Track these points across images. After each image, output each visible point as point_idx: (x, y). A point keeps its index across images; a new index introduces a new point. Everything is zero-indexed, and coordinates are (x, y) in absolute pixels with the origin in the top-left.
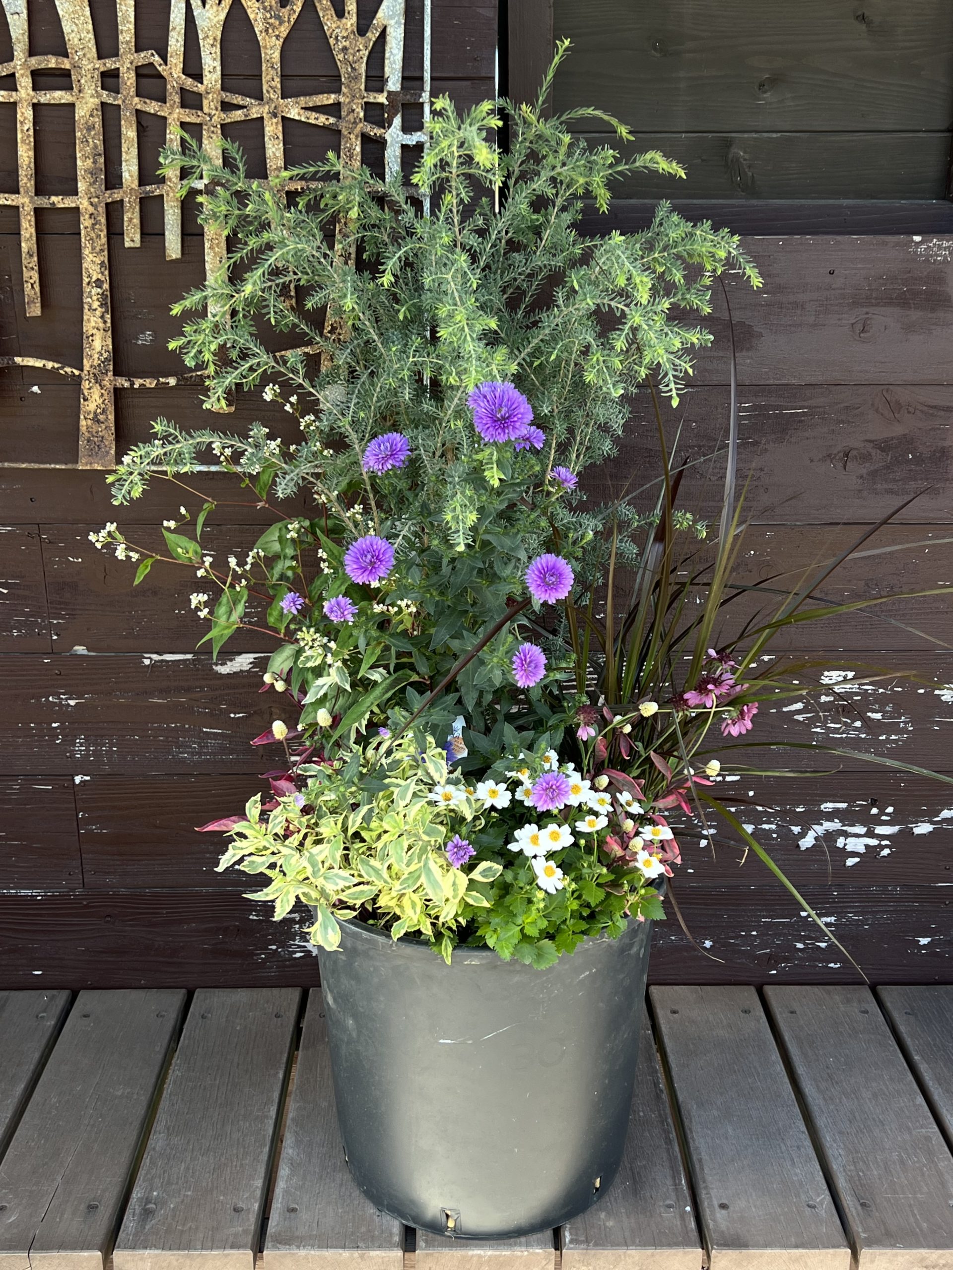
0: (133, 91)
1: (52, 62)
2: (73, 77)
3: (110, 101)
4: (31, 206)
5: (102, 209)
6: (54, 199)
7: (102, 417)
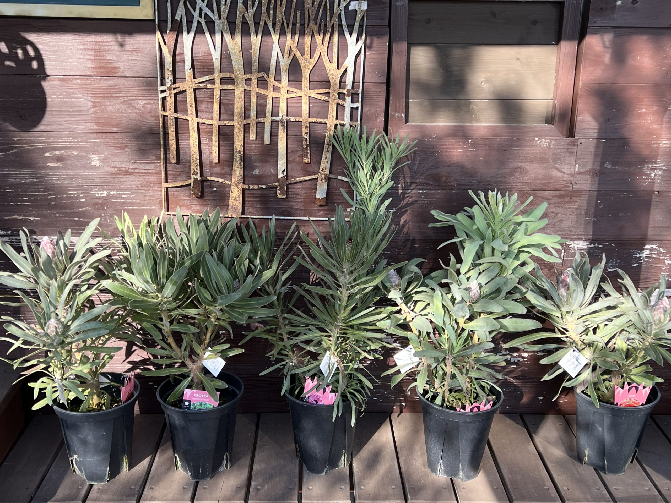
0: (256, 86)
1: (228, 75)
2: (235, 80)
3: (248, 89)
4: (217, 125)
5: (242, 126)
6: (225, 122)
7: (237, 199)
